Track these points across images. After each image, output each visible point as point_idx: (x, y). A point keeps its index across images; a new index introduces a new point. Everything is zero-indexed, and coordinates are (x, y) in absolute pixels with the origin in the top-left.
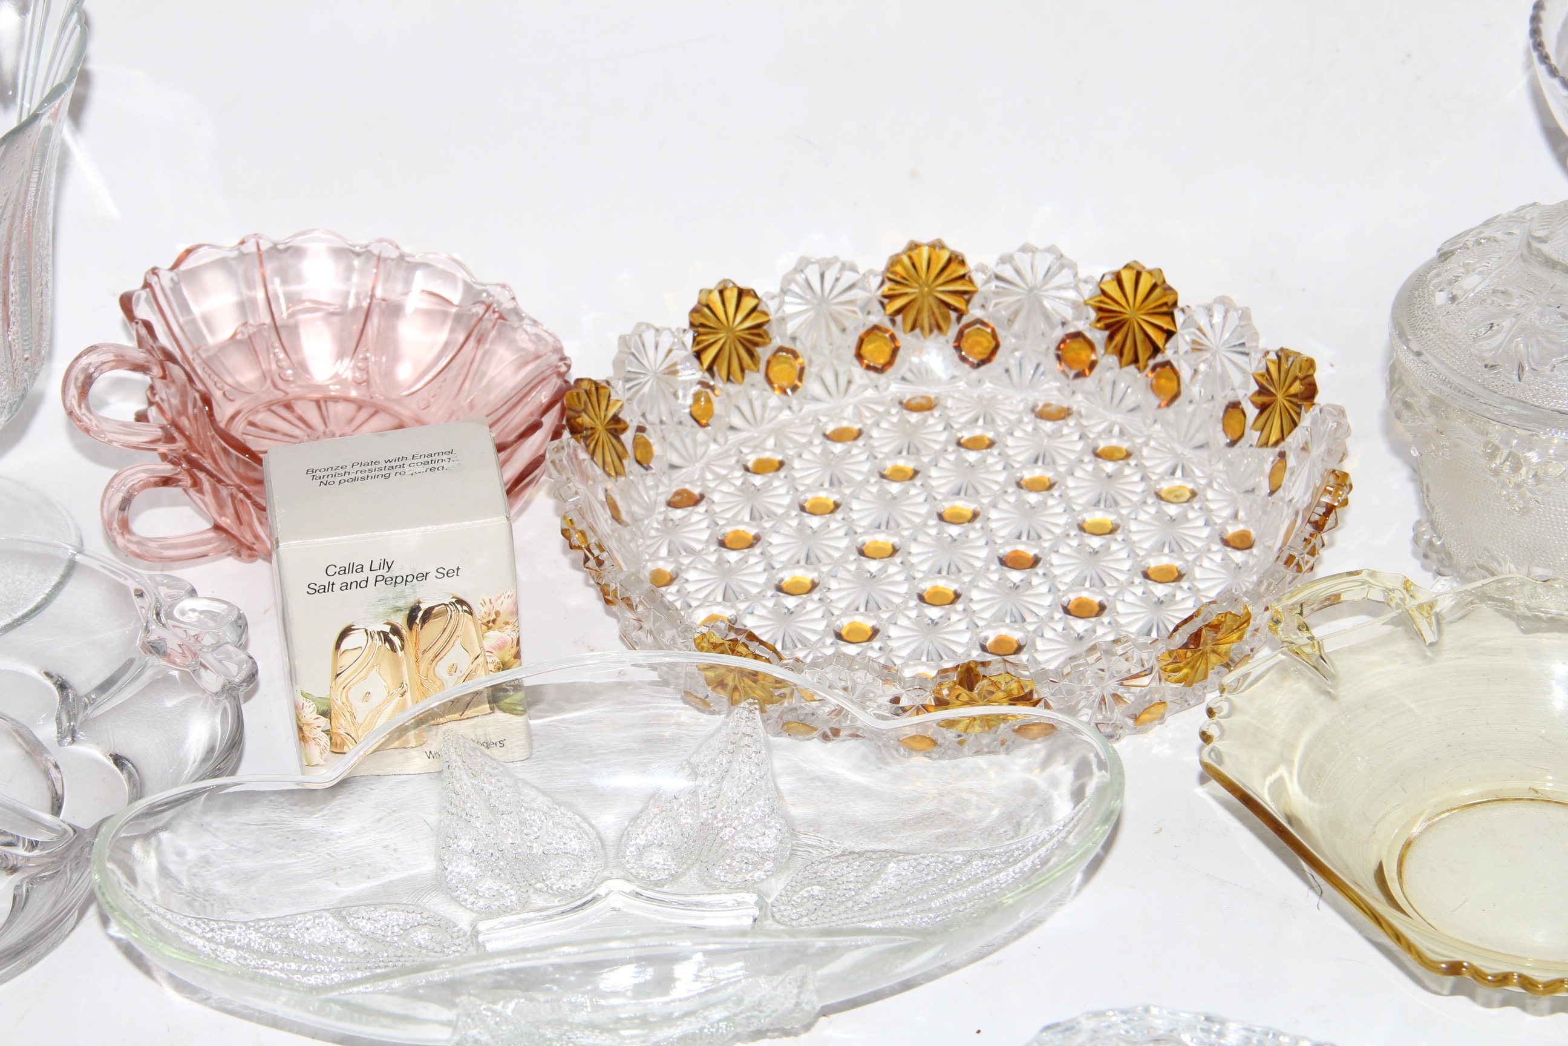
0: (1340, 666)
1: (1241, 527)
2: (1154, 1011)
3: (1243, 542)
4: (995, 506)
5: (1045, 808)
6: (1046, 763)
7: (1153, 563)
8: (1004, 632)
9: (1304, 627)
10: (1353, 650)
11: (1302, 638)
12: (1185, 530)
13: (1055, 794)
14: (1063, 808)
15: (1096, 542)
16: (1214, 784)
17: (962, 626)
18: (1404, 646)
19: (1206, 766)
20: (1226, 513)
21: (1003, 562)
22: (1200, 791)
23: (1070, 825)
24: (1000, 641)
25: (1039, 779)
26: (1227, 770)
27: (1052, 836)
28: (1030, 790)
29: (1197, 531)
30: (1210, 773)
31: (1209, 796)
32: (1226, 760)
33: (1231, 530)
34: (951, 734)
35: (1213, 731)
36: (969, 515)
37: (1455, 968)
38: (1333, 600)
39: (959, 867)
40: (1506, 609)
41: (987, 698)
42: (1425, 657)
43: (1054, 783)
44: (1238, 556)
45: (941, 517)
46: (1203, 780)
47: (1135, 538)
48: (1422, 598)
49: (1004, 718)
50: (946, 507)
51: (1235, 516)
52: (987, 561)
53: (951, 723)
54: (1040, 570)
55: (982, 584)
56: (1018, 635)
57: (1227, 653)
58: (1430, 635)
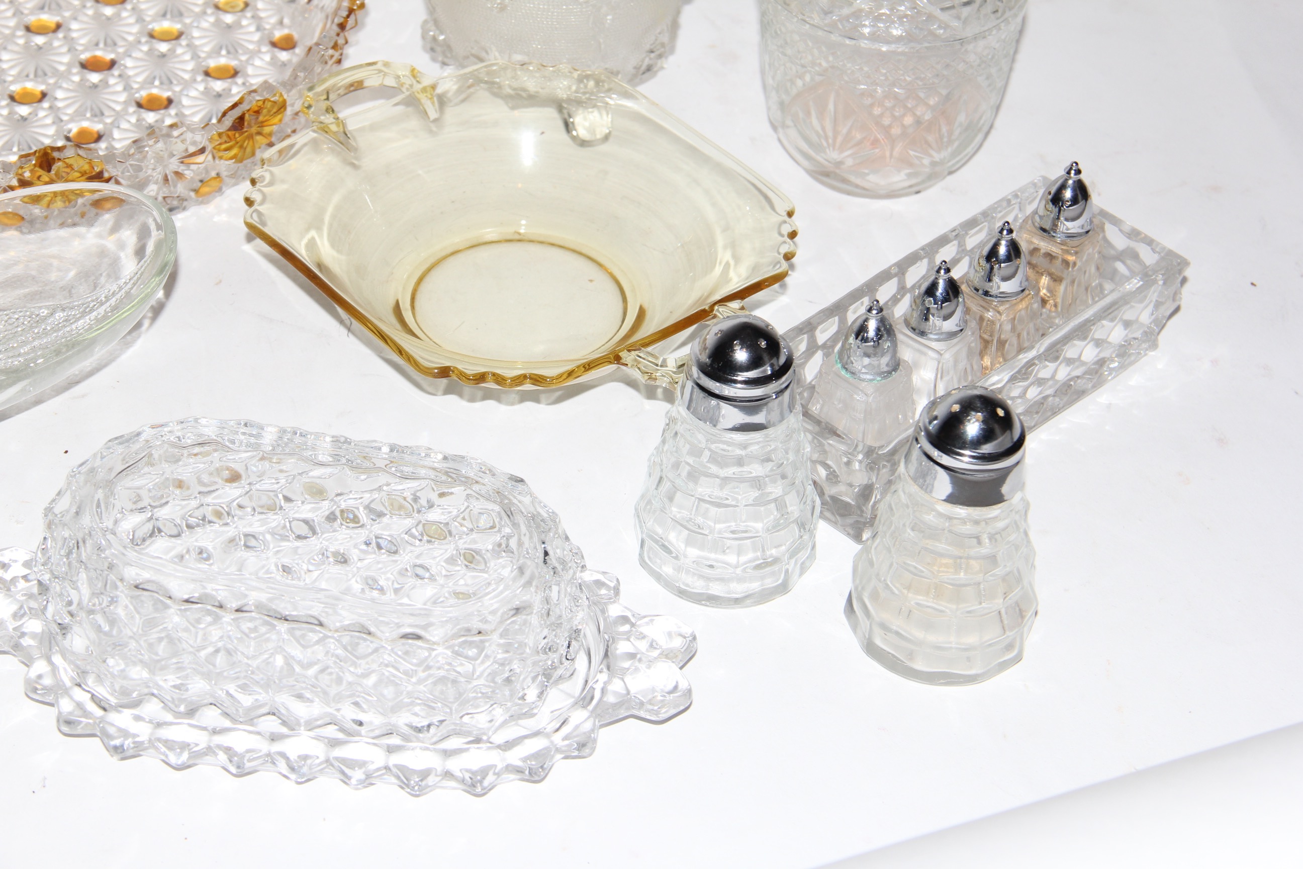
0: (362, 141)
1: (286, 31)
2: (203, 421)
3: (287, 44)
4: (75, 19)
5: (115, 266)
6: (115, 229)
7: (212, 63)
8: (85, 124)
9: (330, 110)
10: (373, 127)
11: (328, 119)
12: (239, 35)
13: (122, 255)
14: (129, 266)
15: (163, 47)
16: (259, 242)
17: (49, 121)
18: (414, 123)
19: (249, 226)
20: (273, 20)
21: (84, 66)
22: (248, 248)
23: (137, 279)
24: (83, 133)
25: (110, 243)
26: (268, 230)
27: (121, 288)
28: (102, 253)
29: (249, 35)
30: (255, 232)
31: (255, 251)
32: (269, 223)
33: (278, 34)
34: (37, 210)
35: (256, 196)
36: (53, 26)
37: (444, 372)
38: (357, 86)
39: (45, 318)
40: (495, 89)
41: (59, 178)
42: (431, 131)
43: (122, 246)
44: (284, 56)
45: (28, 29)
46: (249, 239)
47: (197, 42)
48: (426, 82)
49: (79, 194)
50: (32, 19)
51: (281, 23)
52: (70, 65)
53: (36, 199)
54: (116, 72)
55: (65, 85)
56: (98, 127)
57: (270, 134)
58: (433, 114)
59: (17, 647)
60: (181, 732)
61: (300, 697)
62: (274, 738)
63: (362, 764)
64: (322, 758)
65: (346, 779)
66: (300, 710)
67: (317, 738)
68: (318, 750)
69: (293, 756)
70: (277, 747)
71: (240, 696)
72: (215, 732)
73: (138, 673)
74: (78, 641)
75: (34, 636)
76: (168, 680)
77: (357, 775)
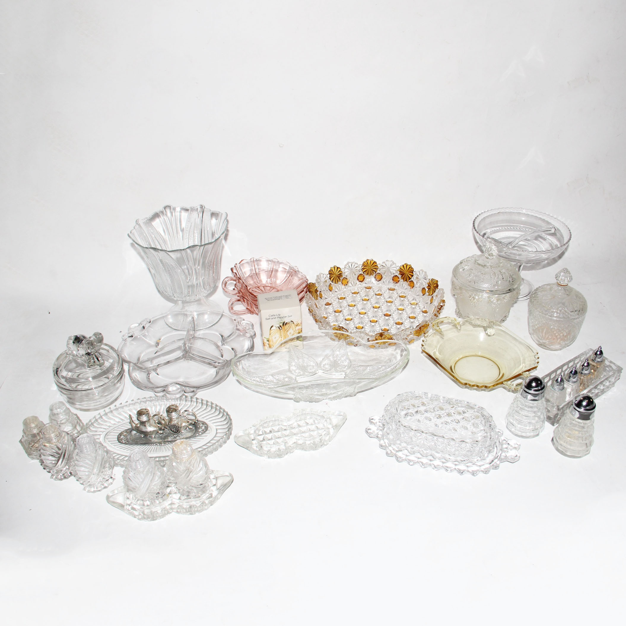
0: (445, 333)
1: (425, 309)
2: (416, 392)
3: (426, 312)
4: (383, 305)
5: (395, 358)
6: (396, 349)
7: (411, 315)
8: (385, 327)
9: (438, 326)
10: (446, 330)
11: (438, 328)
12: (415, 310)
13: (397, 355)
14: (399, 357)
15: (400, 312)
16: (424, 353)
17: (378, 326)
18: (455, 330)
19: (422, 350)
20: (423, 307)
21: (385, 315)
22: (422, 355)
23: (400, 360)
24: (385, 329)
25: (394, 353)
26: (426, 351)
27: (397, 362)
28: (393, 355)
29: (418, 310)
30: (424, 351)
32: (426, 349)
33: (424, 310)
34: (377, 345)
35: (424, 344)
36: (378, 307)
37: (466, 384)
38: (442, 322)
39: (380, 368)
40: (471, 324)
41: (384, 338)
42: (458, 332)
43: (397, 353)
44: (425, 314)
45: (373, 307)
46: (422, 353)
47: (407, 311)
48: (458, 322)
49: (387, 342)
50: (374, 305)
51: (424, 307)
52: (382, 315)
53: (377, 343)
54: (391, 317)
55: (381, 319)
56: (388, 328)
57: (425, 331)
58: (459, 328)
59: (377, 437)
60: (412, 457)
61: (437, 452)
62: (431, 460)
63: (450, 468)
64: (441, 466)
65: (447, 470)
66: (437, 455)
67: (440, 461)
68: (441, 464)
69: (435, 465)
70: (432, 463)
71: (424, 451)
72: (419, 458)
73: (404, 445)
74: (391, 437)
75: (381, 435)
76: (409, 447)
77: (449, 470)
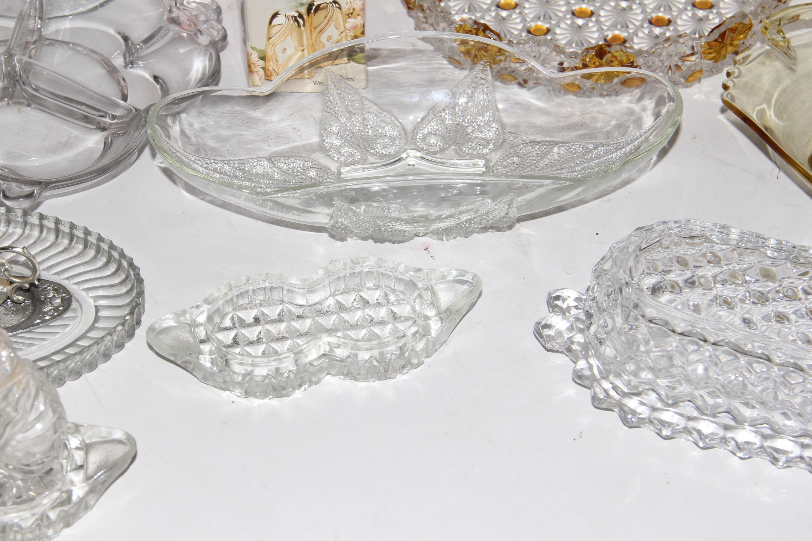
0: (800, 53)
5: (638, 122)
6: (641, 99)
8: (617, 32)
9: (781, 31)
10: (806, 45)
11: (779, 37)
13: (644, 115)
14: (648, 121)
16: (730, 113)
17: (595, 29)
19: (726, 102)
22: (721, 117)
23: (652, 129)
24: (615, 38)
25: (636, 108)
26: (736, 104)
27: (641, 135)
28: (631, 112)
30: (728, 106)
31: (726, 119)
32: (737, 101)
34: (588, 84)
35: (730, 84)
38: (795, 19)
39: (591, 150)
41: (610, 63)
43: (644, 109)
46: (723, 111)
49: (617, 75)
53: (587, 76)
55: (606, 8)
56: (624, 35)
57: (737, 46)
59: (569, 350)
60: (668, 416)
61: (747, 404)
62: (727, 428)
63: (784, 452)
64: (758, 444)
65: (775, 460)
66: (747, 412)
67: (756, 432)
68: (757, 440)
69: (739, 441)
70: (729, 435)
71: (707, 398)
72: (690, 419)
73: (646, 375)
74: (608, 351)
75: (579, 344)
76: (662, 382)
77: (783, 459)
